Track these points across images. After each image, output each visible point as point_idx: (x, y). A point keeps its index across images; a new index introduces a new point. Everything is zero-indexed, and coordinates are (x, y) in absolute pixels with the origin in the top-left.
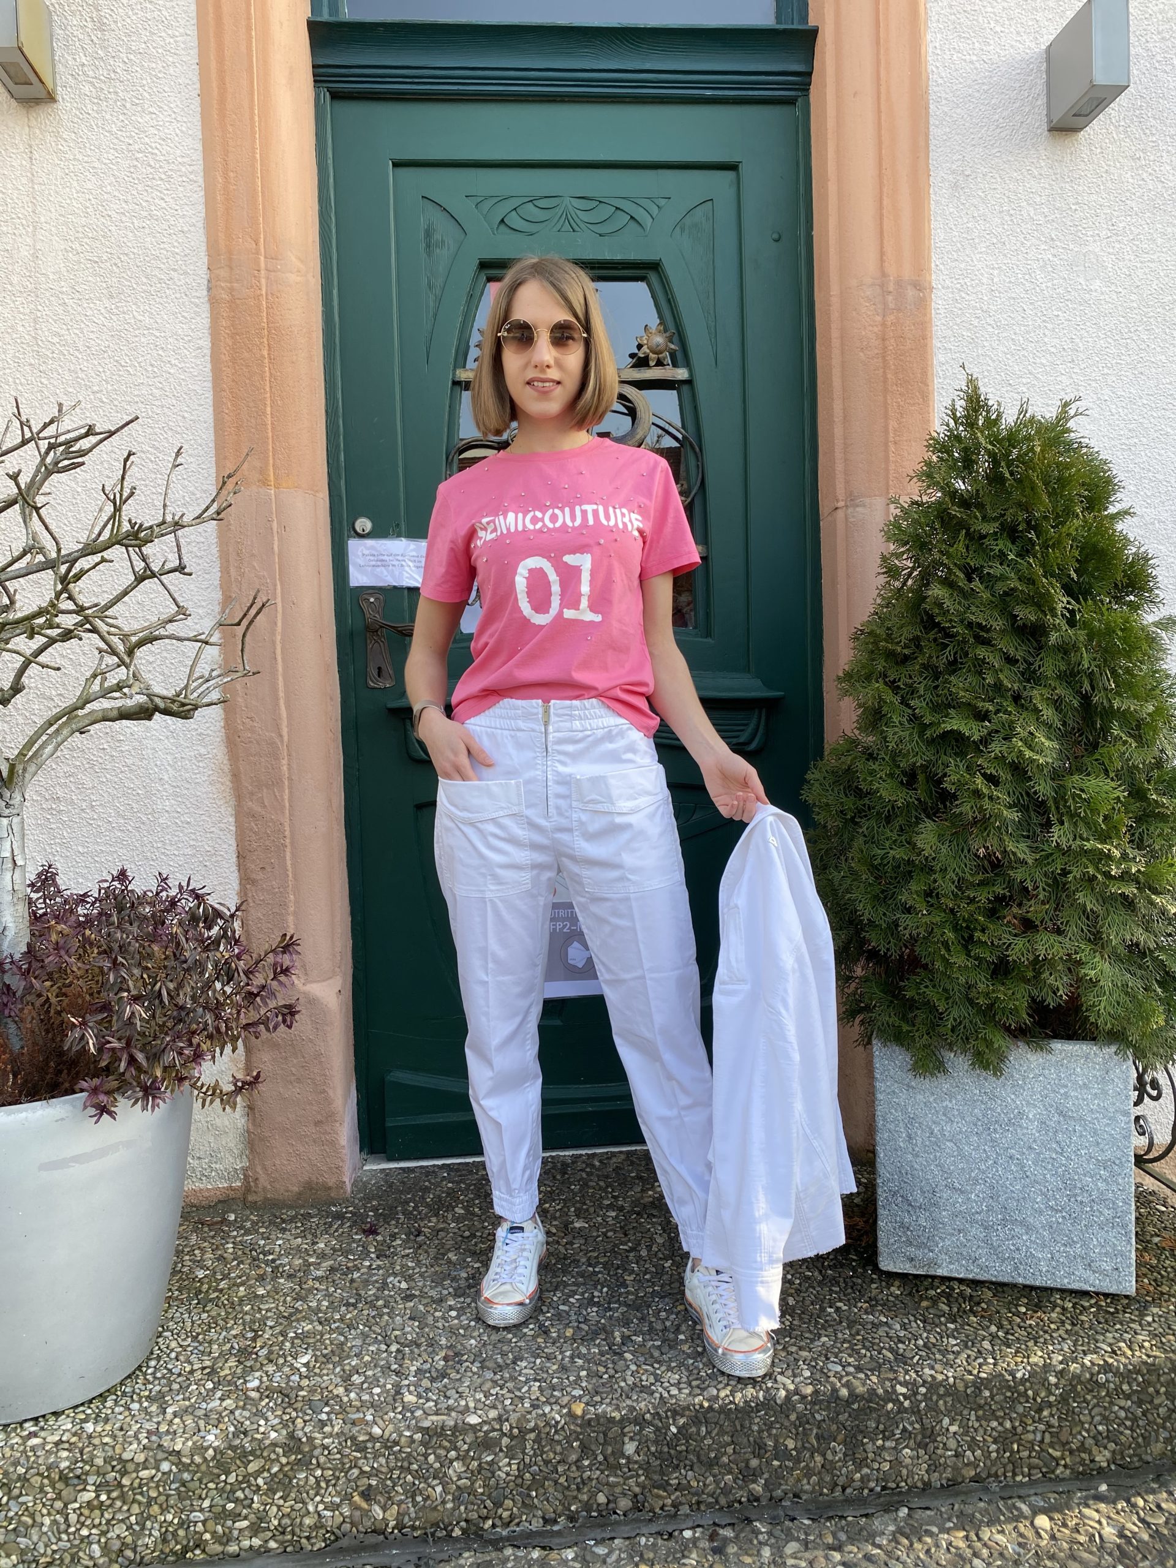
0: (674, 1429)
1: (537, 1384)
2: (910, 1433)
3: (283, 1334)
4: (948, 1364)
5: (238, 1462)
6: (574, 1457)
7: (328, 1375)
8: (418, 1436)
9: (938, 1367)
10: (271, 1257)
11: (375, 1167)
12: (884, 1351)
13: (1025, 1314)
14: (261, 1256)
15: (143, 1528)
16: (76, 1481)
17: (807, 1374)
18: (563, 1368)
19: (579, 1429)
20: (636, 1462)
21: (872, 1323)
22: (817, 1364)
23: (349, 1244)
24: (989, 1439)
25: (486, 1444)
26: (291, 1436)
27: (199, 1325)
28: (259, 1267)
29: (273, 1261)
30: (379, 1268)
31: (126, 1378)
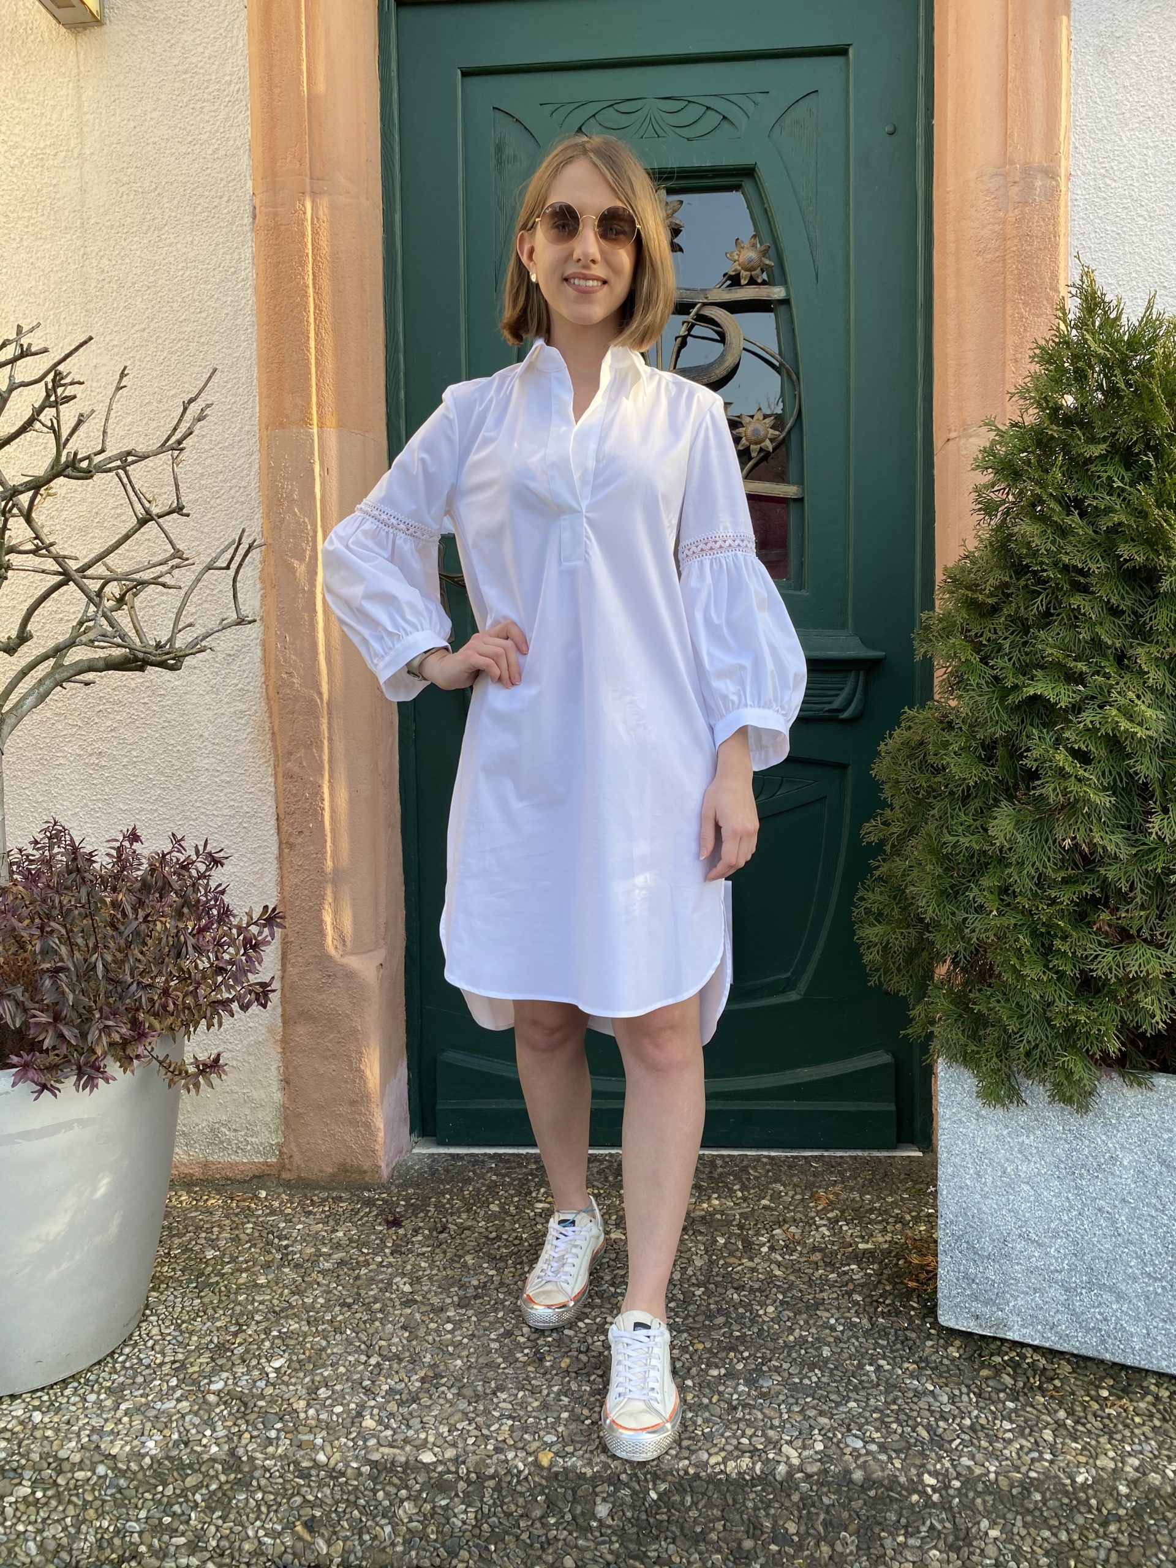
0: (653, 1495)
1: (510, 1422)
2: (939, 1532)
3: (267, 1332)
4: (993, 1455)
5: (175, 1474)
6: (537, 1513)
7: (295, 1385)
8: (366, 1469)
9: (979, 1457)
10: (285, 1243)
11: (424, 1151)
12: (920, 1429)
13: (1106, 1399)
14: (276, 1241)
15: (79, 1531)
16: (12, 1474)
17: (819, 1447)
18: (545, 1407)
19: (544, 1482)
20: (610, 1527)
21: (915, 1390)
22: (835, 1435)
23: (368, 1235)
24: (1038, 1550)
25: (441, 1486)
26: (232, 1452)
27: (188, 1312)
28: (270, 1252)
29: (286, 1247)
30: (390, 1265)
31: (95, 1364)
